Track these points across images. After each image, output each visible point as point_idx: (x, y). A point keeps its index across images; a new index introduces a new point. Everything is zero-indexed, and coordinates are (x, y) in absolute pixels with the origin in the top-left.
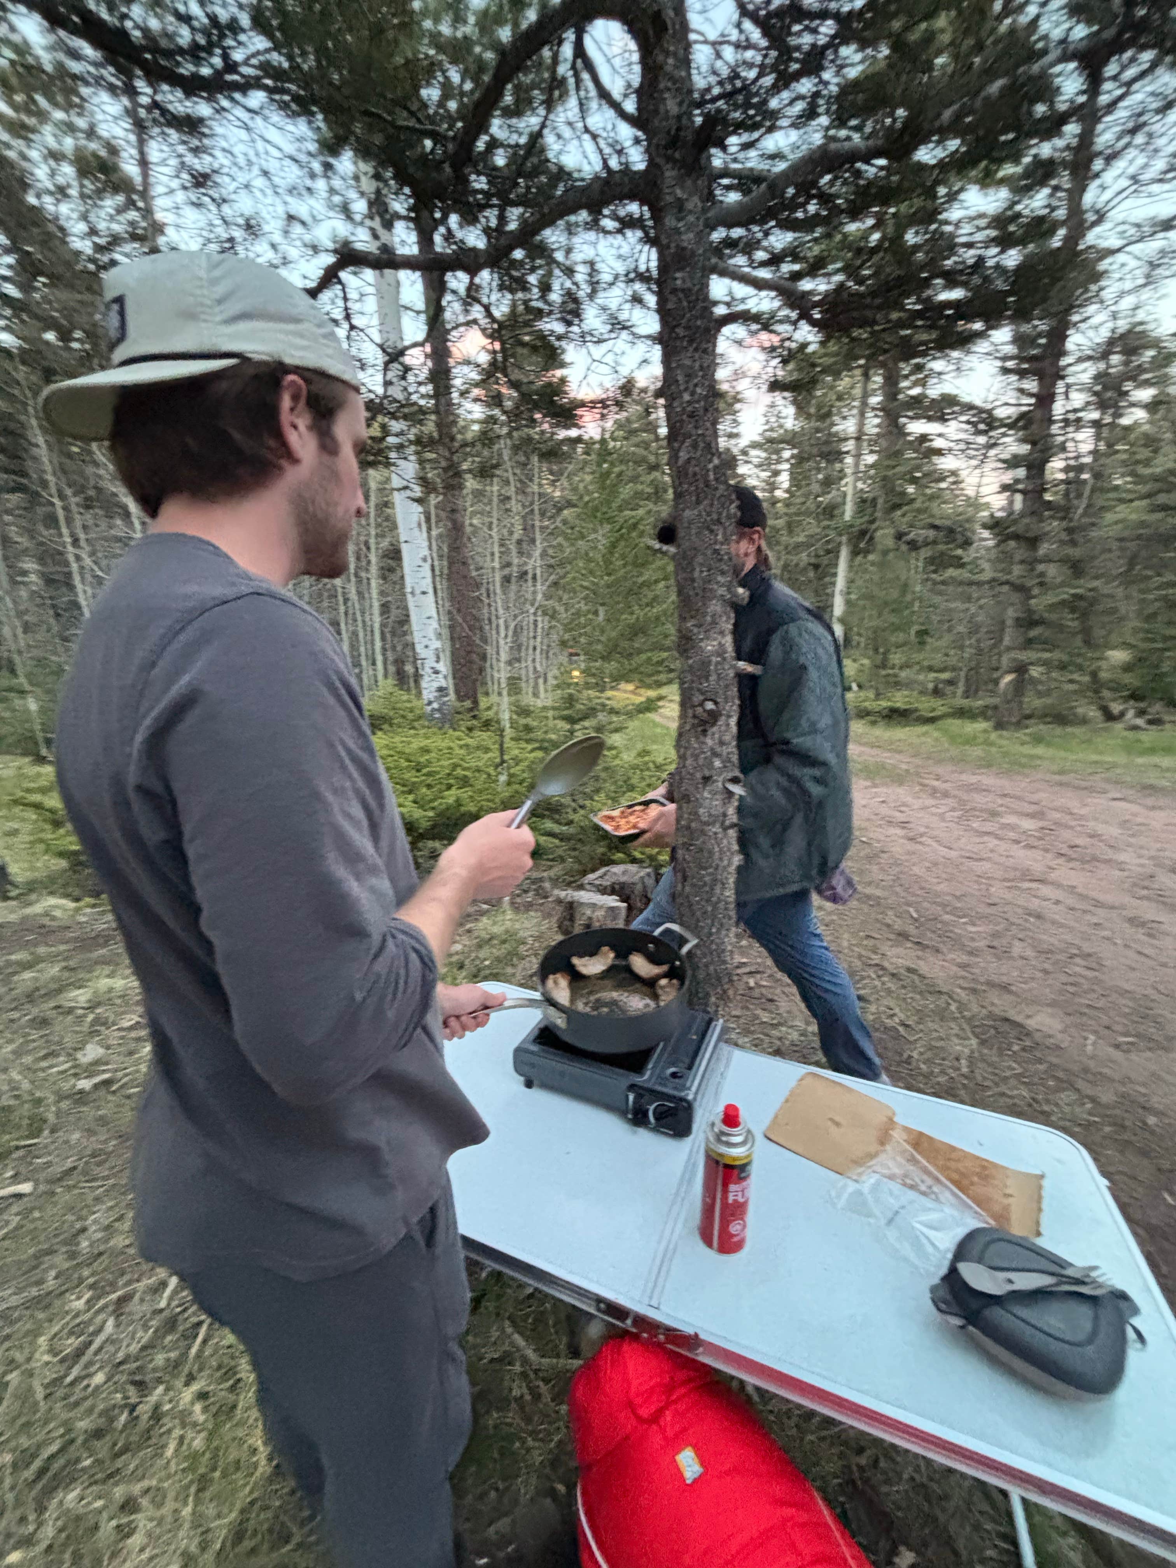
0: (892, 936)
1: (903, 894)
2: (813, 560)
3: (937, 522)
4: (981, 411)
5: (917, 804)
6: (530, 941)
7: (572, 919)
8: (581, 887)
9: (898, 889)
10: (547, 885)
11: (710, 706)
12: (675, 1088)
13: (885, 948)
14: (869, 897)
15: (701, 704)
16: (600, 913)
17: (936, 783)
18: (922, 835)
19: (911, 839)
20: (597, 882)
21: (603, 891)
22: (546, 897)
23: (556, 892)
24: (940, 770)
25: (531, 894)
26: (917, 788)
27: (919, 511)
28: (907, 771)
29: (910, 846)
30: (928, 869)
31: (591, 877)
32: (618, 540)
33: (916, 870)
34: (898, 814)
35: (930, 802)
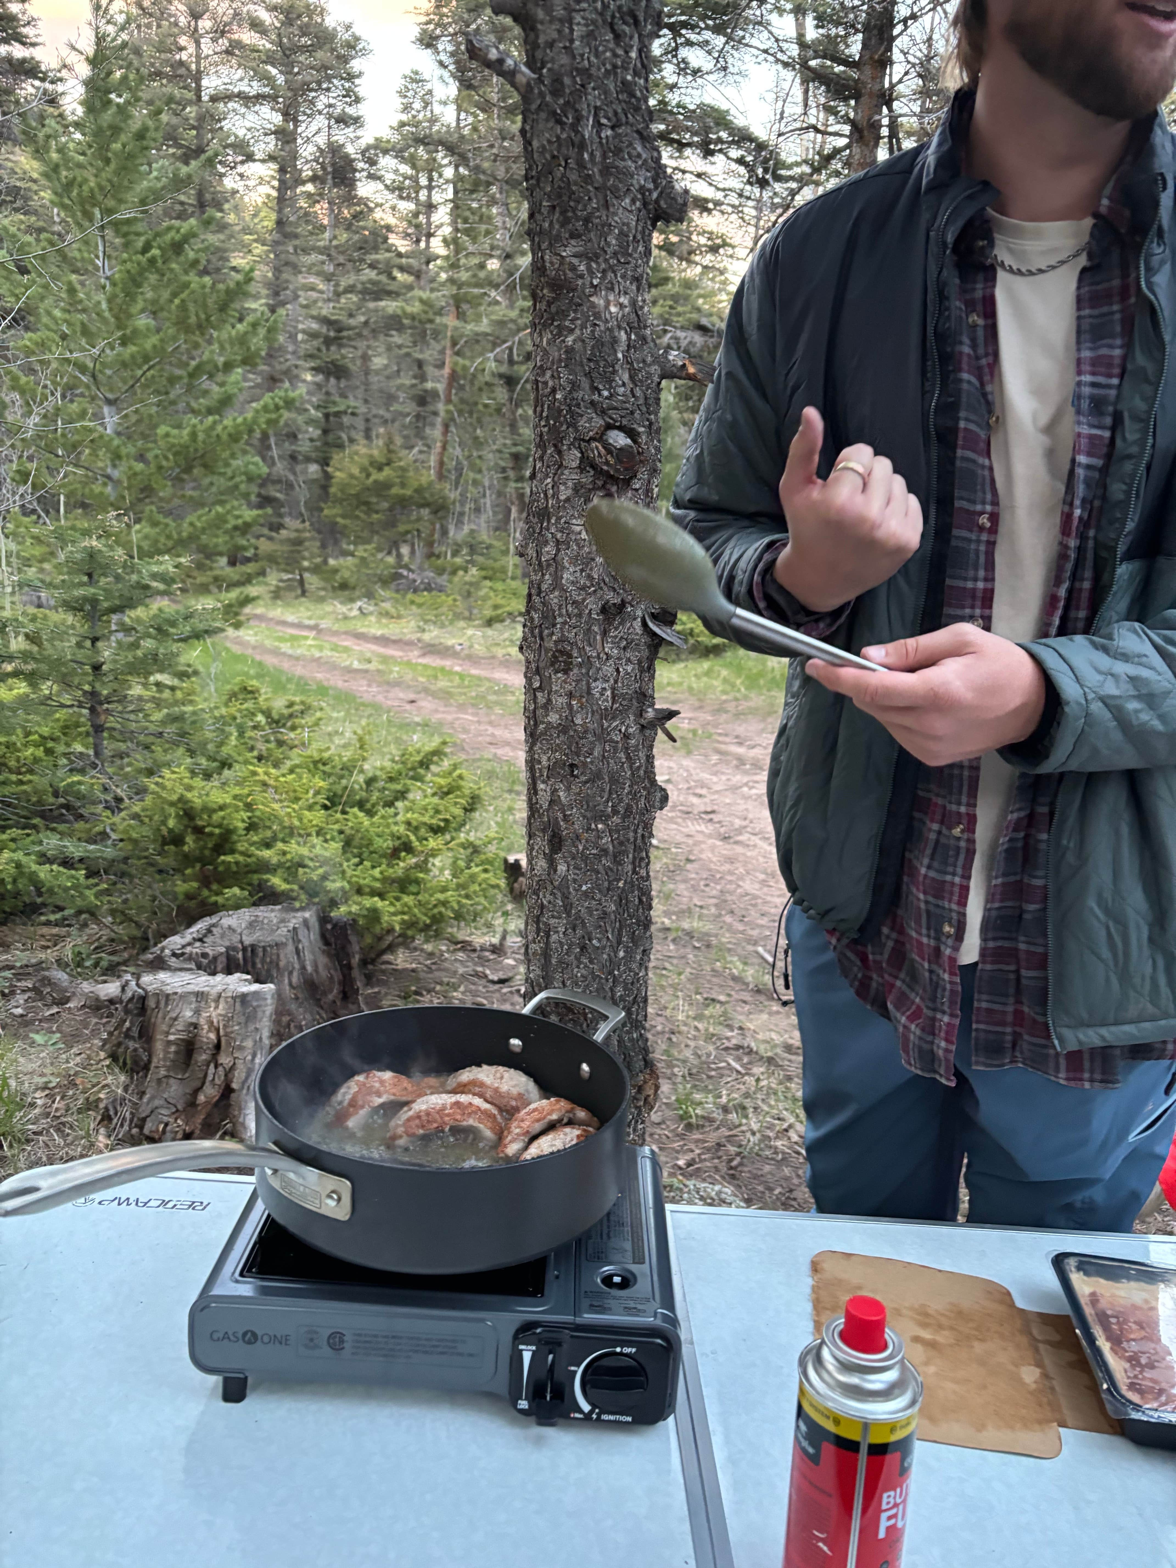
0: (747, 996)
1: (741, 927)
2: (504, 369)
3: (704, 321)
4: (761, 146)
5: (718, 782)
6: (40, 1099)
7: (146, 1034)
8: (159, 964)
9: (728, 919)
10: (61, 976)
11: (619, 439)
12: (629, 1311)
13: (739, 1018)
14: (690, 934)
15: (600, 437)
16: (215, 1013)
17: (741, 750)
18: (740, 831)
19: (725, 839)
20: (197, 949)
21: (209, 966)
22: (62, 1002)
23: (86, 987)
24: (740, 729)
25: (21, 998)
26: (715, 758)
27: (675, 298)
28: (694, 732)
29: (725, 849)
30: (763, 883)
31: (175, 942)
32: (142, 271)
33: (748, 885)
34: (695, 800)
35: (738, 778)
